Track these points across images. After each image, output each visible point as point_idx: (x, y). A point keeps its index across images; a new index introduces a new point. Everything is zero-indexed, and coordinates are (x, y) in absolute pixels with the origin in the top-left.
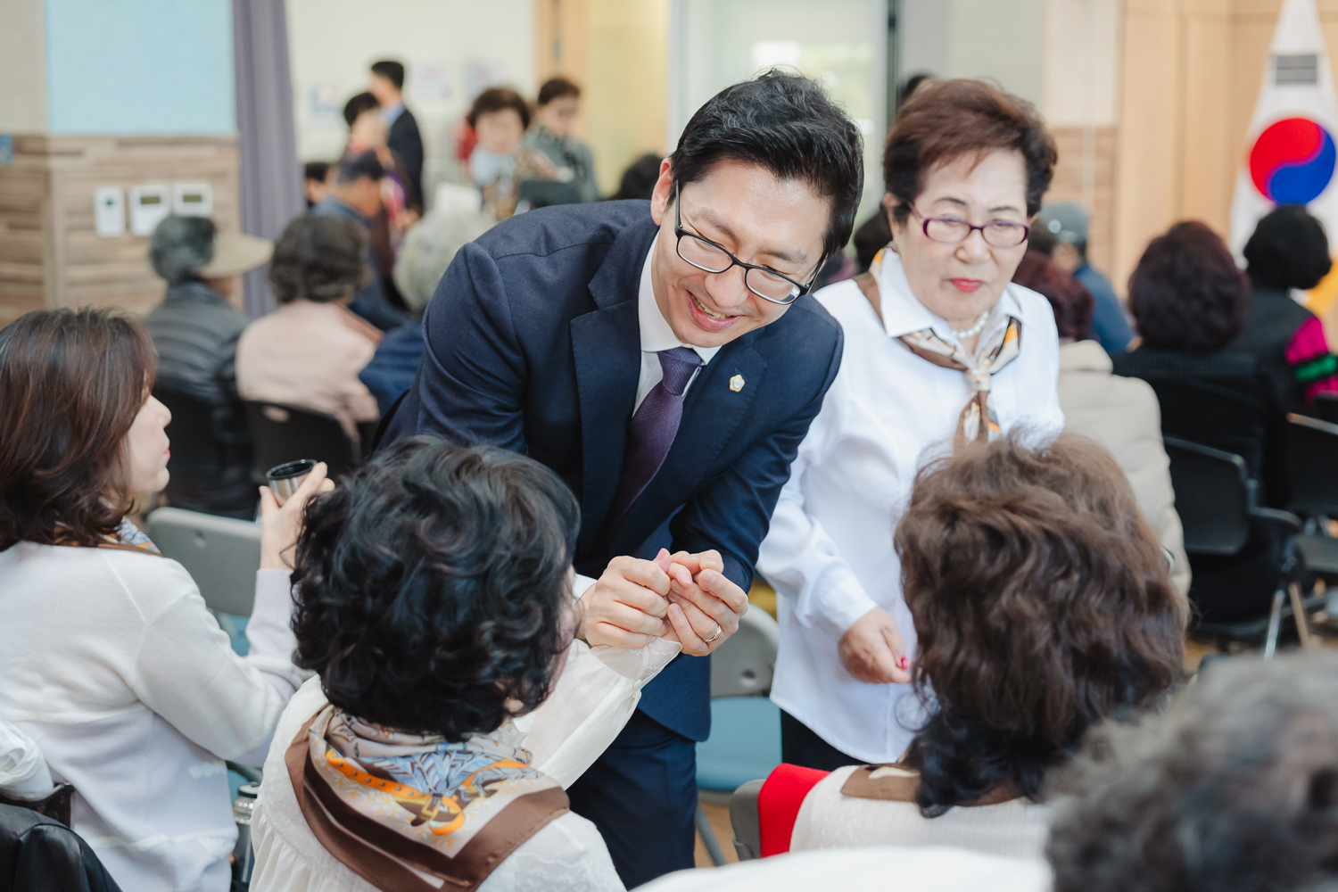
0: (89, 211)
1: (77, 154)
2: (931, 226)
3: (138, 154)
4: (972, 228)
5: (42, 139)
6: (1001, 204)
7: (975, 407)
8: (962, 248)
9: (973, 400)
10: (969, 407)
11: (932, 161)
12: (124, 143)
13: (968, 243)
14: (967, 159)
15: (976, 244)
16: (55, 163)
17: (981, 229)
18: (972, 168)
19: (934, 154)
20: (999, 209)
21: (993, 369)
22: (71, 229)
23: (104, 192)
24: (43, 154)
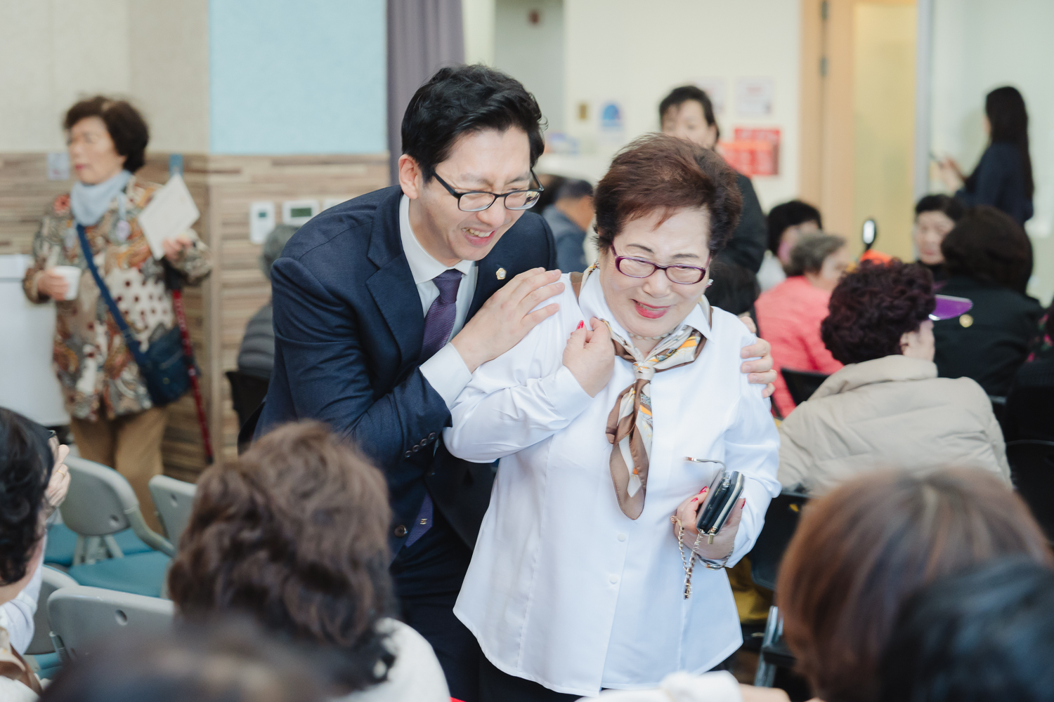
0: (245, 222)
1: (236, 172)
2: (622, 262)
3: (290, 171)
4: (657, 268)
5: (203, 158)
6: (683, 252)
7: (632, 391)
8: (647, 283)
9: (633, 386)
10: (628, 391)
11: (627, 213)
12: (278, 162)
13: (652, 279)
14: (658, 213)
15: (660, 281)
16: (213, 180)
17: (665, 269)
18: (660, 223)
19: (631, 208)
20: (680, 256)
21: (659, 366)
22: (226, 238)
23: (257, 206)
24: (204, 172)
